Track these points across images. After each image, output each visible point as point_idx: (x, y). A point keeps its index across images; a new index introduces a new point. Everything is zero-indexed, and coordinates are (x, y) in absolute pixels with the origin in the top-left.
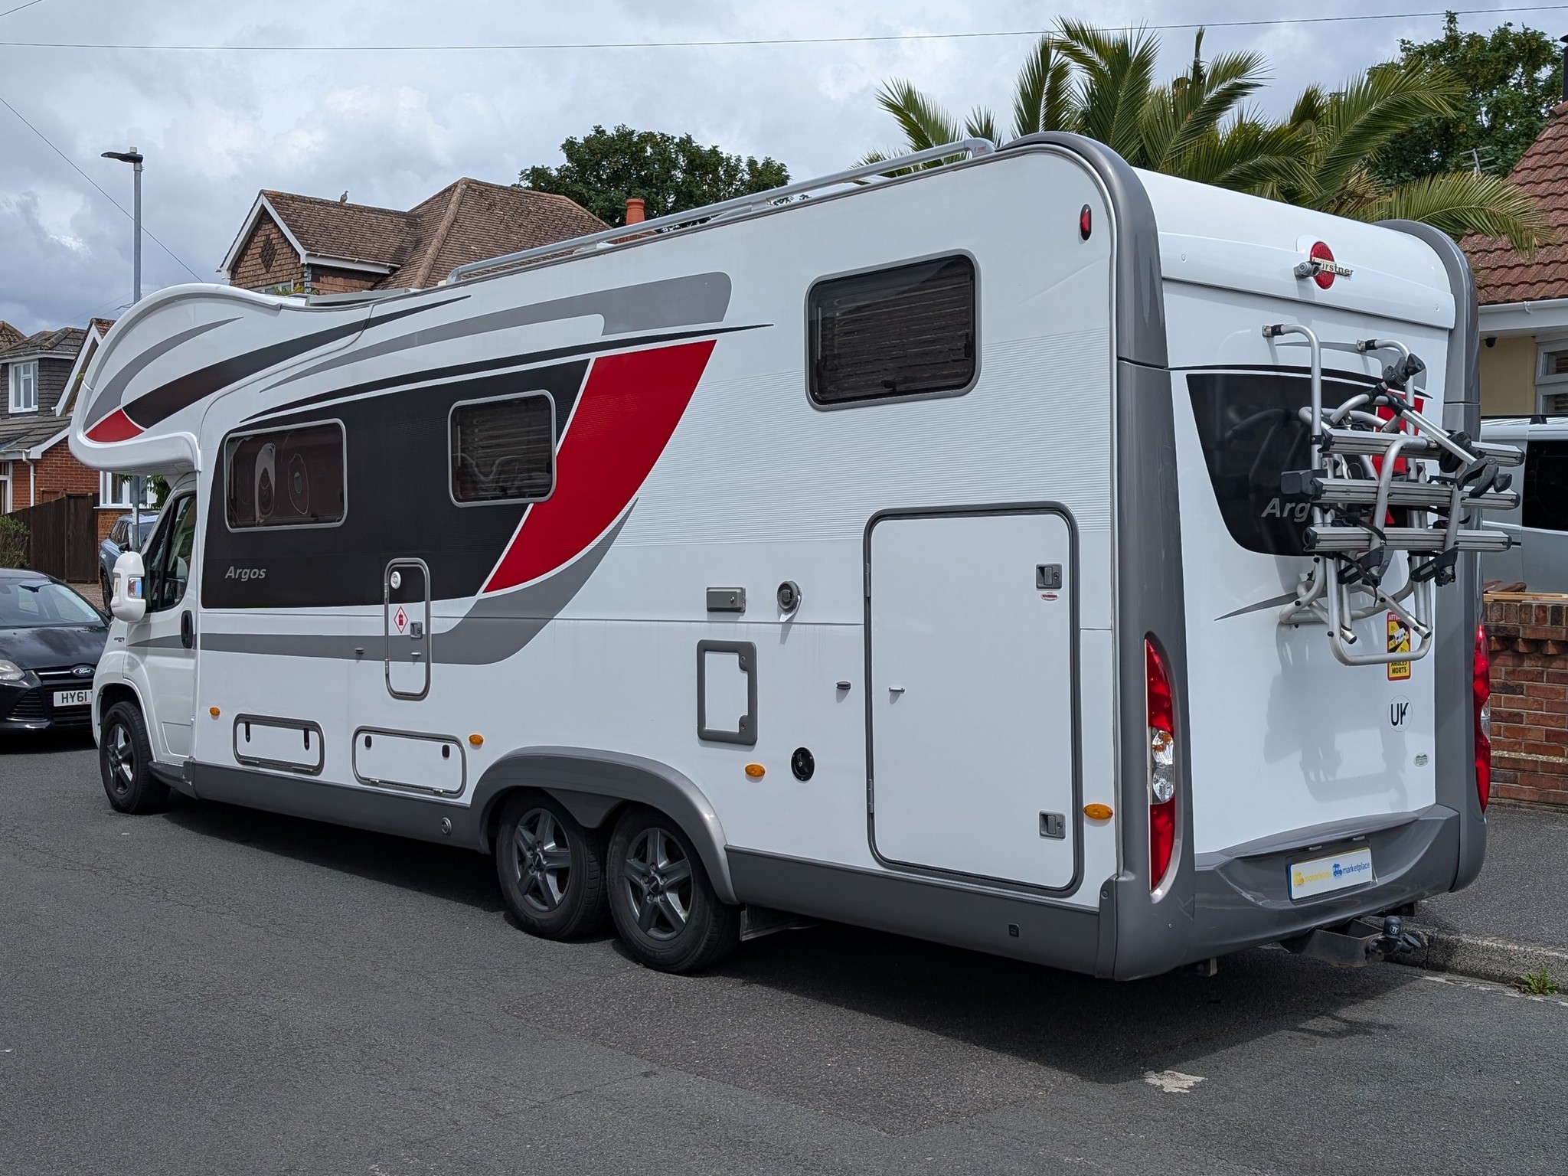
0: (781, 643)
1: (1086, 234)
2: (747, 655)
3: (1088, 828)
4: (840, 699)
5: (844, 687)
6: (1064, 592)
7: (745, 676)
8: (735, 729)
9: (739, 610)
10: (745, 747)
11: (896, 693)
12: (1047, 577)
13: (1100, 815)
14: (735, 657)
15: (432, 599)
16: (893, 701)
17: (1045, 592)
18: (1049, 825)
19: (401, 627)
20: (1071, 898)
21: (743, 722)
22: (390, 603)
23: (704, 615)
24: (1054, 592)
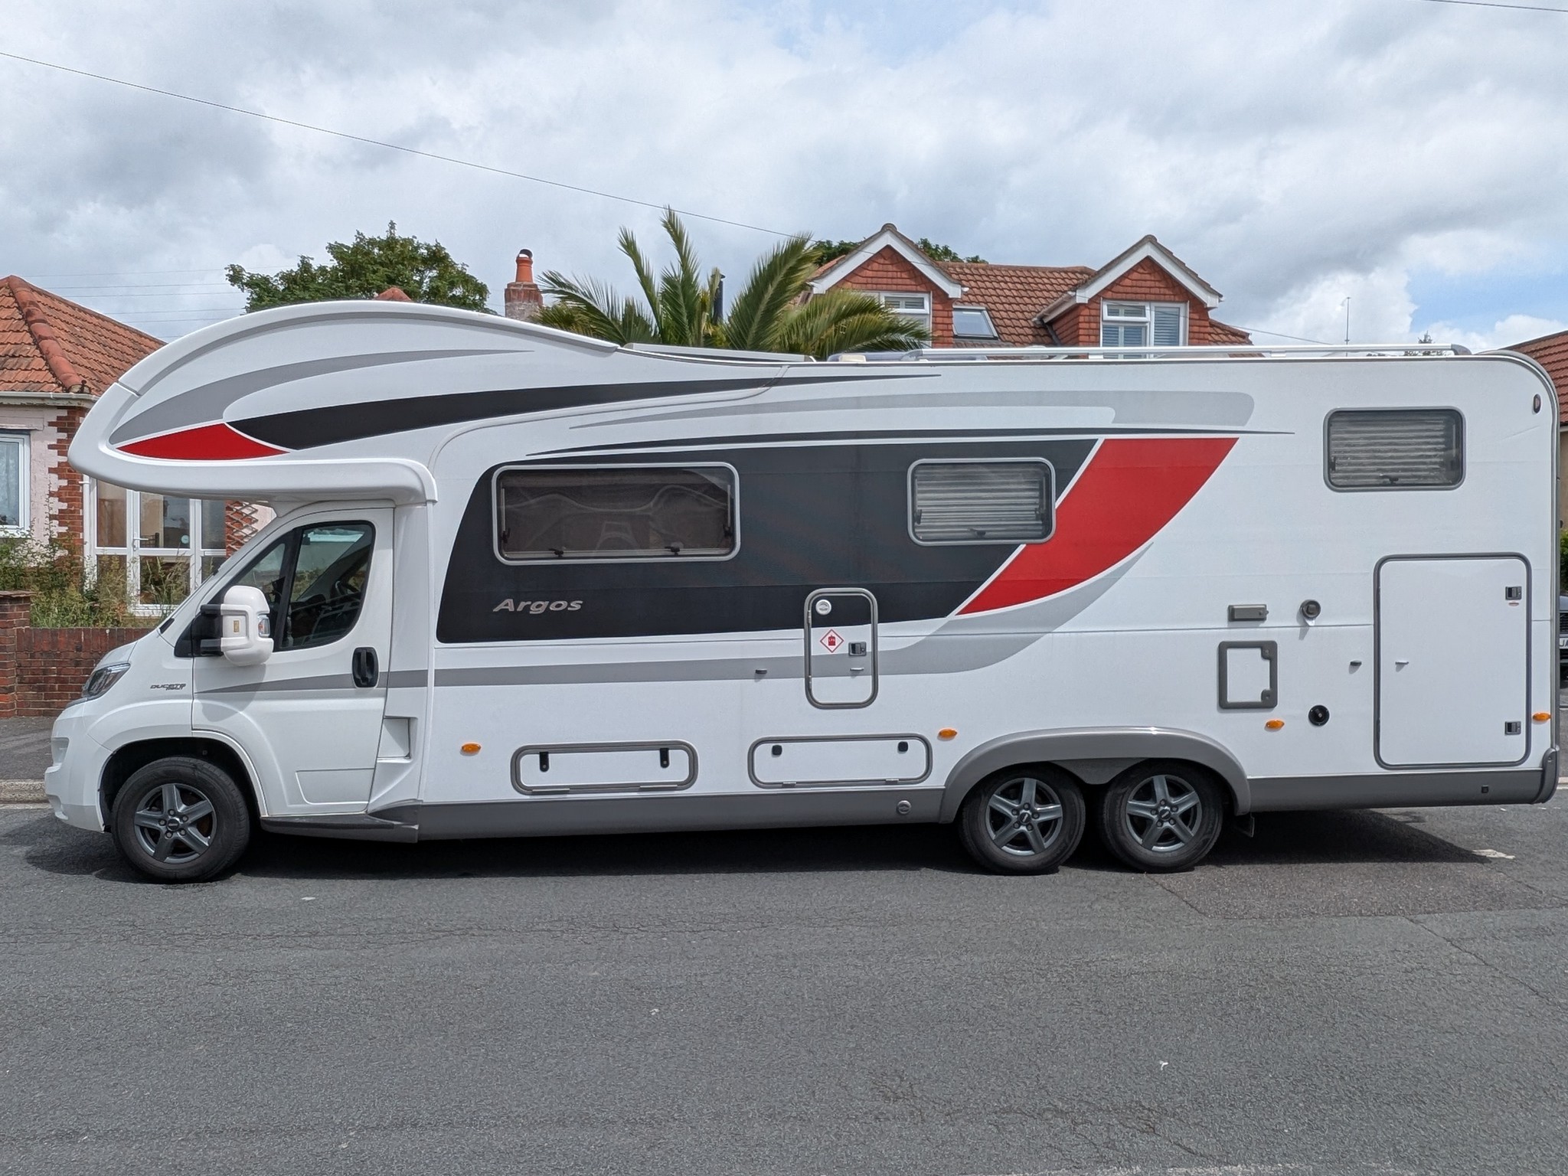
0: (1300, 638)
1: (1537, 410)
2: (1269, 651)
3: (1534, 726)
4: (1351, 672)
5: (1355, 665)
6: (1523, 601)
7: (1267, 663)
8: (1258, 699)
9: (1263, 619)
10: (1266, 710)
11: (1400, 665)
12: (1511, 593)
13: (1539, 718)
14: (1258, 651)
15: (880, 621)
16: (1398, 670)
17: (1511, 601)
18: (1511, 728)
19: (832, 648)
20: (1522, 765)
21: (1264, 694)
22: (813, 627)
23: (1225, 623)
24: (1517, 601)
